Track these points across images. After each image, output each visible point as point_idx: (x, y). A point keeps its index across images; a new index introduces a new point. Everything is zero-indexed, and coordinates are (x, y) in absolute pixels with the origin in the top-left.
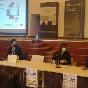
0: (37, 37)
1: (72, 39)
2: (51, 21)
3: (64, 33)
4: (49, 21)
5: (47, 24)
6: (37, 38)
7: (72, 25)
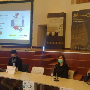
0: (44, 47)
1: (79, 50)
2: (58, 32)
3: (71, 45)
4: (55, 32)
5: (54, 35)
6: (44, 49)
7: (79, 36)
